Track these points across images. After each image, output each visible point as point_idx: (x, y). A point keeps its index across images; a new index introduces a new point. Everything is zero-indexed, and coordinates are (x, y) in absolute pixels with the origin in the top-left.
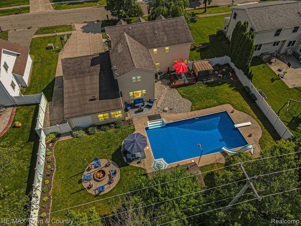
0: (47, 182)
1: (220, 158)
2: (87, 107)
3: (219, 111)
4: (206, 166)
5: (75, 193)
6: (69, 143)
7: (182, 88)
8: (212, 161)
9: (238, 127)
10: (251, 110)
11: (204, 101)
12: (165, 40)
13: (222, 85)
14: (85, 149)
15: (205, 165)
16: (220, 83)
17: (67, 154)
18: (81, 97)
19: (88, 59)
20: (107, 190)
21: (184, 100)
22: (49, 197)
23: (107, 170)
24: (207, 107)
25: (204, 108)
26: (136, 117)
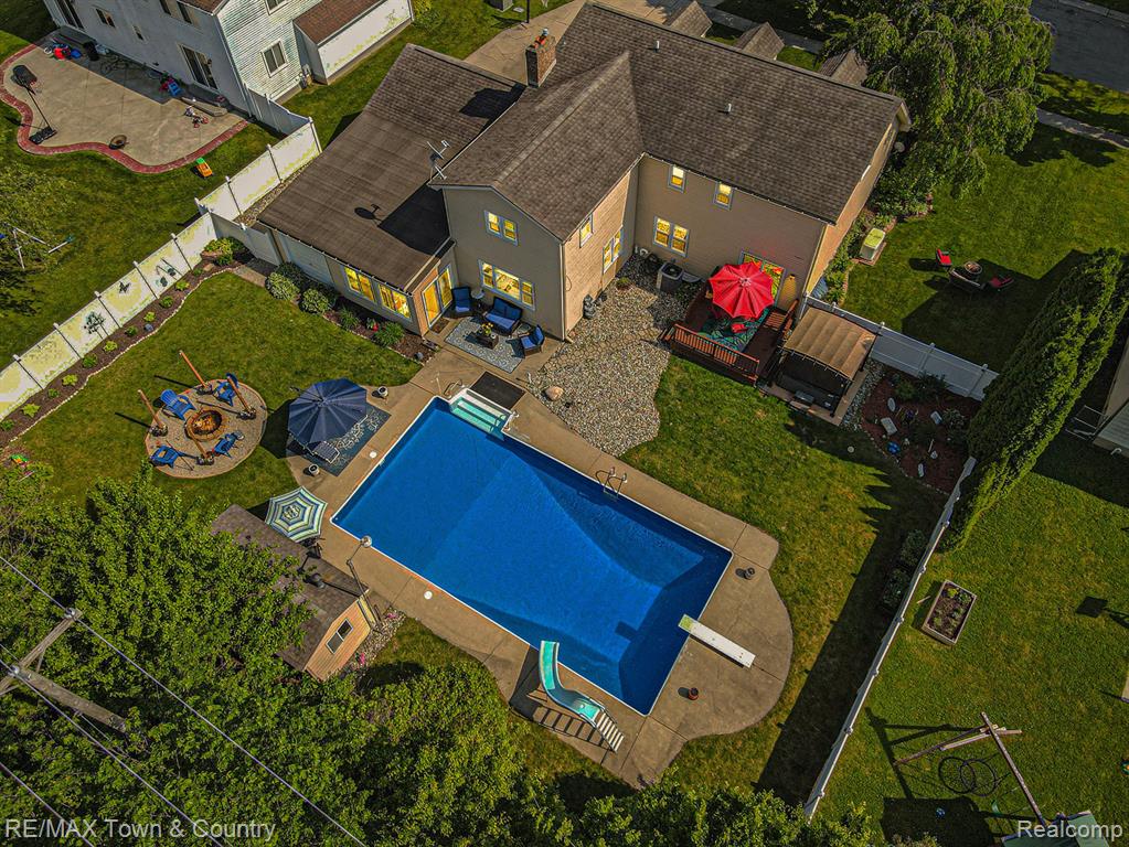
0: (111, 346)
1: (505, 661)
2: (332, 225)
3: (711, 533)
4: (444, 641)
5: (124, 417)
6: (245, 292)
7: (693, 367)
8: (473, 647)
9: (692, 636)
10: (826, 631)
11: (705, 461)
12: (734, 154)
13: (848, 464)
14: (254, 335)
15: (443, 636)
16: (851, 449)
17: (209, 315)
18: (348, 188)
19: (473, 85)
20: (179, 470)
21: (650, 408)
22: (79, 383)
23: (231, 425)
24: (687, 489)
25: (671, 485)
26: (455, 350)
